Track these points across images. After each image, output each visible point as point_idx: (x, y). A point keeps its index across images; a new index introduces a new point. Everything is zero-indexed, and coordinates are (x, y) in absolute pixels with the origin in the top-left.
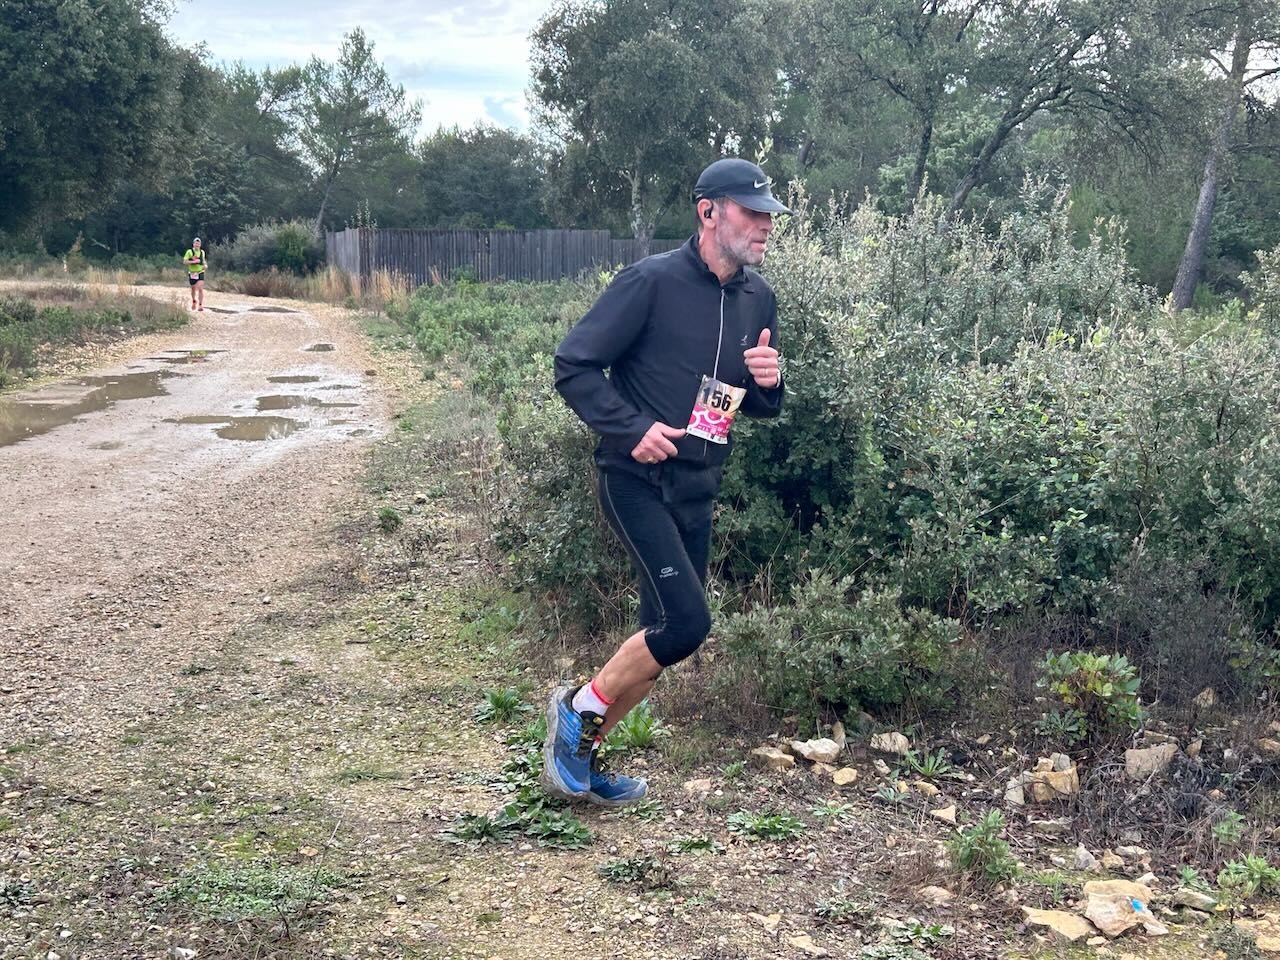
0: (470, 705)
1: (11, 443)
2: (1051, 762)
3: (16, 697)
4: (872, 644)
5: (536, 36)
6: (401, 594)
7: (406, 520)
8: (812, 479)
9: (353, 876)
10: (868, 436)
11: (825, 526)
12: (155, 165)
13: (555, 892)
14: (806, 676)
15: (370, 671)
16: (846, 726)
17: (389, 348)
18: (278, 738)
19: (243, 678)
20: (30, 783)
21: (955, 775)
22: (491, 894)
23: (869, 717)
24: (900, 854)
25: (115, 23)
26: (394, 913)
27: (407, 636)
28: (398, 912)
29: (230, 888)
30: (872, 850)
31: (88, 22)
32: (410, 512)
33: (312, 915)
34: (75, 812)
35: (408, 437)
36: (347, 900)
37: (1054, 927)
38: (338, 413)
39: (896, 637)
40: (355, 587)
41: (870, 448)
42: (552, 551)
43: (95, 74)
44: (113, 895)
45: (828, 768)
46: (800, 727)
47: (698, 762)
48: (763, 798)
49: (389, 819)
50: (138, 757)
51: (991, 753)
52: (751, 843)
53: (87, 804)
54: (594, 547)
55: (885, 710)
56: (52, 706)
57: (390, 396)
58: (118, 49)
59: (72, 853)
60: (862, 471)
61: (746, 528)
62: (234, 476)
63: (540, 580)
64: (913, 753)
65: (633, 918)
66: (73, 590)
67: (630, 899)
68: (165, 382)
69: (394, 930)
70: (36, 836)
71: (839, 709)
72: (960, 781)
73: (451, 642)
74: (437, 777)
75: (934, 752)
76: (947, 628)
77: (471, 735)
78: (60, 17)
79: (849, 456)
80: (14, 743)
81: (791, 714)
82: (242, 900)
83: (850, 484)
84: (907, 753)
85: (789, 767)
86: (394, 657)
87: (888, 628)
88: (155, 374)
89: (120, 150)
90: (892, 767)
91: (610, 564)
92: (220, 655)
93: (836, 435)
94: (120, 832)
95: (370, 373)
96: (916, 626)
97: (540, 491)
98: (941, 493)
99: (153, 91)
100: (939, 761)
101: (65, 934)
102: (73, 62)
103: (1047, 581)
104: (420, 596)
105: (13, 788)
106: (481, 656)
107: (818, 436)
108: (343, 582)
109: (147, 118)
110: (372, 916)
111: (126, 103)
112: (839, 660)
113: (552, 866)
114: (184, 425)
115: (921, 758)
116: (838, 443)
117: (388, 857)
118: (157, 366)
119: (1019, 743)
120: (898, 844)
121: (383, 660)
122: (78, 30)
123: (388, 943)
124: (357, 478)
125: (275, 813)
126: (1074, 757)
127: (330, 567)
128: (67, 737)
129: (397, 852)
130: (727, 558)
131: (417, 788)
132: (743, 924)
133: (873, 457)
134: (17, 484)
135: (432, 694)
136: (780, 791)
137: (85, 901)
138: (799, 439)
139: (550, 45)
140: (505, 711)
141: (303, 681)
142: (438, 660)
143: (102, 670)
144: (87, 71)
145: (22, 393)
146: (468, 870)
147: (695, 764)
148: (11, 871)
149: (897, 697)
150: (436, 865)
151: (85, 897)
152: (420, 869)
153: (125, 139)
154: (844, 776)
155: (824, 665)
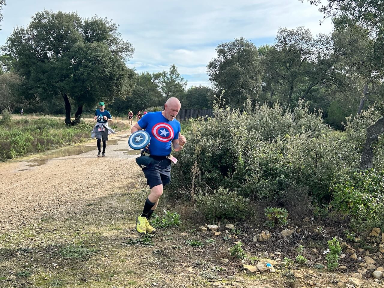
1: (78, 155)
2: (264, 232)
3: (49, 209)
8: (229, 166)
9: (99, 250)
10: (240, 157)
12: (123, 94)
13: (140, 256)
14: (212, 210)
15: (127, 206)
16: (221, 222)
18: (100, 220)
19: (99, 207)
20: (42, 227)
21: (242, 234)
23: (227, 220)
25: (114, 63)
26: (104, 259)
28: (105, 258)
30: (216, 250)
31: (109, 63)
33: (86, 258)
34: (47, 234)
36: (95, 255)
37: (248, 269)
40: (134, 188)
41: (241, 160)
43: (109, 74)
44: (46, 252)
45: (214, 231)
49: (114, 238)
51: (252, 230)
53: (52, 232)
55: (230, 218)
56: (56, 211)
58: (114, 68)
59: (43, 242)
62: (121, 163)
64: (235, 229)
65: (154, 262)
66: (74, 186)
67: (156, 258)
68: (118, 142)
69: (102, 262)
70: (38, 238)
71: (220, 218)
72: (243, 236)
74: (129, 230)
75: (239, 229)
76: (247, 201)
78: (103, 61)
80: (44, 219)
82: (73, 254)
84: (233, 229)
85: (206, 231)
86: (134, 204)
88: (116, 140)
89: (115, 91)
90: (229, 232)
92: (97, 201)
96: (240, 200)
99: (122, 78)
100: (240, 231)
101: (32, 259)
102: (105, 71)
103: (275, 191)
105: (38, 228)
108: (132, 187)
109: (120, 84)
110: (99, 259)
111: (117, 80)
113: (142, 249)
114: (117, 151)
115: (236, 230)
116: (233, 158)
117: (109, 247)
118: (118, 138)
119: (259, 228)
120: (223, 249)
121: (132, 204)
122: (106, 64)
126: (270, 231)
127: (131, 183)
128: (55, 218)
131: (124, 232)
133: (241, 162)
134: (75, 163)
135: (137, 212)
137: (40, 253)
145: (86, 143)
146: (125, 250)
147: (185, 229)
148: (28, 245)
150: (118, 249)
151: (40, 252)
152: (115, 249)
153: (116, 88)
154: (218, 233)
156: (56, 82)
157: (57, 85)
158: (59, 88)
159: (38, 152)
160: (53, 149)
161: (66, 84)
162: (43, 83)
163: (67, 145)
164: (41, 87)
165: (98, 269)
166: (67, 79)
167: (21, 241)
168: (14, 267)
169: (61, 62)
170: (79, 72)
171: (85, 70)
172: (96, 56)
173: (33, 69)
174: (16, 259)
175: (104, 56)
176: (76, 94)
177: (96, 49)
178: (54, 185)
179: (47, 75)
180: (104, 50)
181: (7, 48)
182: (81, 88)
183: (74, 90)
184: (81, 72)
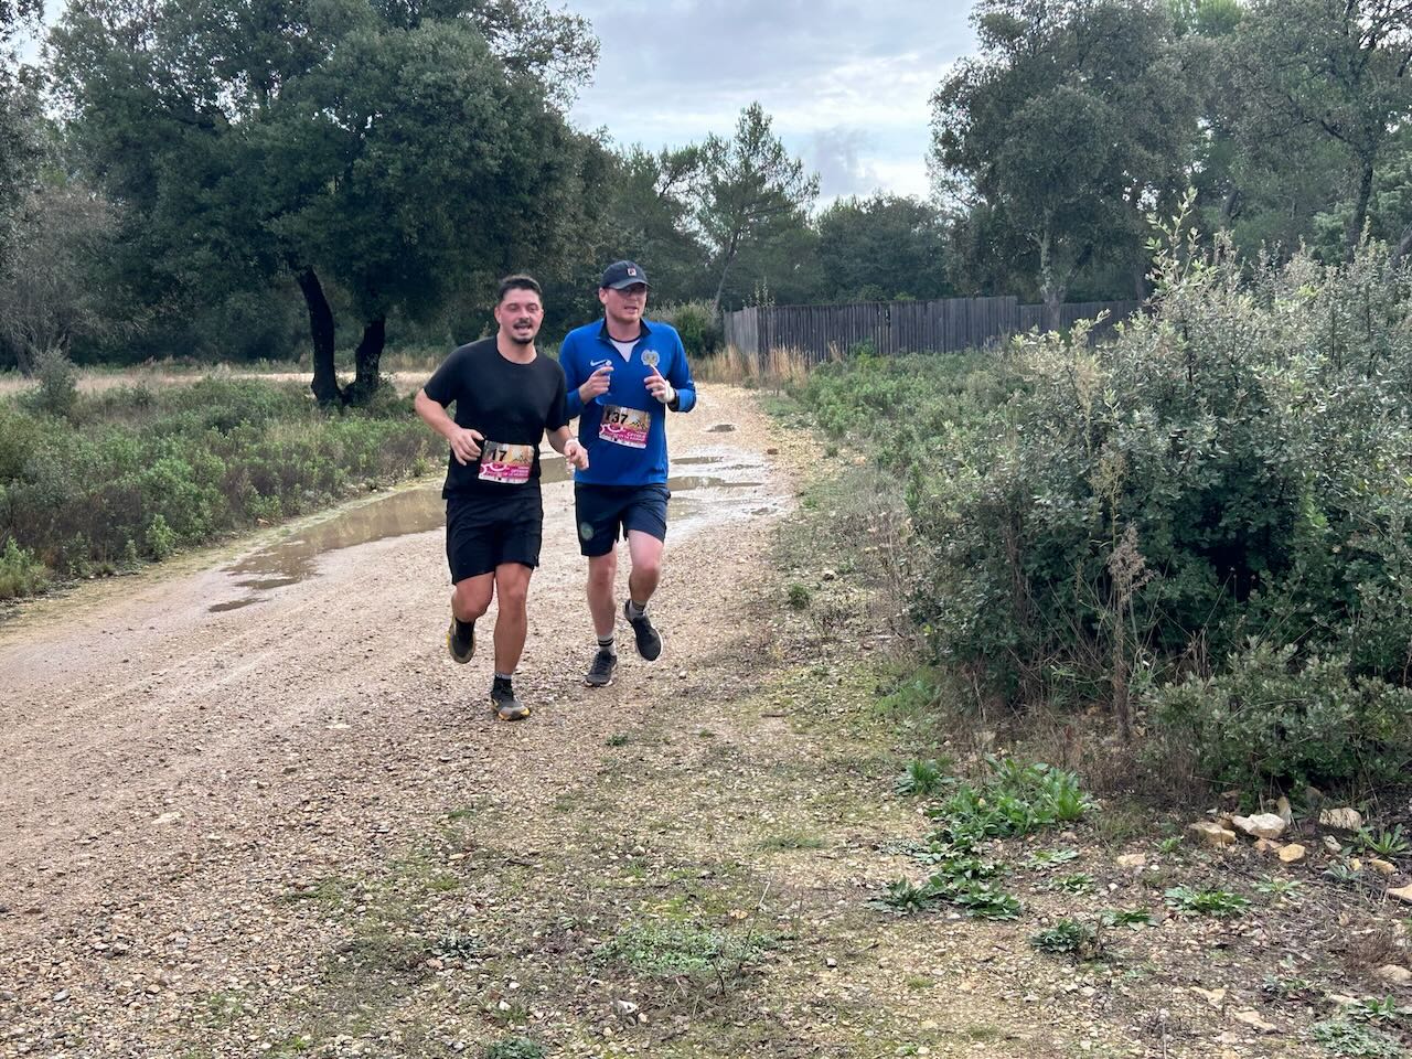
0: (890, 778)
3: (453, 766)
4: (1318, 714)
5: (937, 98)
6: (814, 668)
7: (816, 596)
8: (1248, 544)
9: (783, 938)
10: (1310, 497)
11: (1264, 592)
12: (558, 253)
13: (987, 961)
14: (1247, 748)
15: (787, 743)
16: (1292, 801)
17: (789, 427)
18: (702, 807)
19: (665, 749)
20: (472, 846)
22: (921, 960)
23: (1317, 791)
24: (1354, 933)
25: (518, 114)
26: (825, 976)
27: (823, 710)
28: (829, 975)
29: (666, 947)
30: (1323, 928)
31: (494, 114)
32: (818, 588)
33: (744, 974)
34: (515, 873)
35: (812, 514)
36: (778, 962)
38: (741, 493)
39: (1345, 707)
40: (769, 662)
41: (1312, 509)
42: (969, 622)
43: (499, 166)
44: (556, 951)
45: (1273, 845)
46: (1242, 801)
47: (1131, 837)
48: (1202, 874)
49: (815, 886)
50: (570, 823)
52: (1191, 918)
53: (526, 866)
54: (1013, 617)
55: (1333, 783)
56: (487, 775)
57: (793, 474)
58: (521, 139)
59: (515, 911)
60: (1303, 534)
61: (1176, 595)
63: (956, 653)
64: (1367, 829)
65: (1069, 988)
67: (1064, 970)
69: (826, 991)
70: (481, 895)
71: (1284, 784)
73: (867, 715)
74: (860, 846)
75: (1390, 829)
76: (1402, 698)
77: (892, 807)
78: (467, 109)
79: (1288, 520)
80: (455, 809)
81: (1230, 788)
82: (677, 958)
83: (1291, 548)
84: (1359, 829)
85: (1230, 842)
86: (810, 730)
87: (1337, 698)
89: (524, 239)
90: (1344, 843)
91: (1030, 635)
92: (641, 727)
93: (1273, 497)
94: (558, 893)
95: (771, 452)
96: (1368, 697)
97: (954, 562)
98: (1393, 556)
99: (557, 180)
100: (1396, 838)
101: (513, 985)
102: (479, 155)
104: (833, 671)
105: (456, 851)
106: (898, 730)
107: (1254, 498)
108: (757, 657)
109: (548, 207)
110: (803, 977)
111: (532, 192)
112: (1282, 731)
113: (982, 937)
115: (1376, 835)
116: (1276, 505)
117: (816, 922)
120: (1353, 922)
121: (800, 733)
122: (483, 123)
123: (821, 1004)
124: (765, 556)
125: (704, 877)
127: (742, 643)
128: (503, 803)
129: (825, 917)
130: (1156, 627)
131: (841, 857)
132: (1186, 997)
133: (1316, 520)
135: (850, 766)
136: (1221, 867)
137: (530, 956)
138: (1232, 501)
139: (953, 106)
140: (925, 784)
141: (723, 753)
142: (854, 733)
143: (531, 741)
144: (492, 162)
146: (896, 937)
147: (1128, 838)
148: (460, 926)
149: (1348, 770)
150: (863, 932)
151: (530, 952)
152: (849, 935)
153: (529, 228)
154: (1291, 852)
155: (1265, 736)
156: (269, 216)
157: (275, 226)
158: (284, 241)
159: (257, 525)
160: (312, 513)
161: (315, 222)
162: (214, 224)
163: (364, 490)
164: (207, 239)
165: (824, 1021)
166: (317, 199)
167: (419, 907)
168: (454, 1022)
169: (286, 124)
170: (367, 164)
171: (392, 155)
172: (441, 88)
173: (167, 161)
174: (443, 986)
175: (471, 86)
176: (357, 265)
177: (435, 53)
178: (411, 665)
179: (228, 185)
180: (470, 53)
181: (48, 74)
182: (379, 235)
183: (351, 247)
184: (377, 165)
